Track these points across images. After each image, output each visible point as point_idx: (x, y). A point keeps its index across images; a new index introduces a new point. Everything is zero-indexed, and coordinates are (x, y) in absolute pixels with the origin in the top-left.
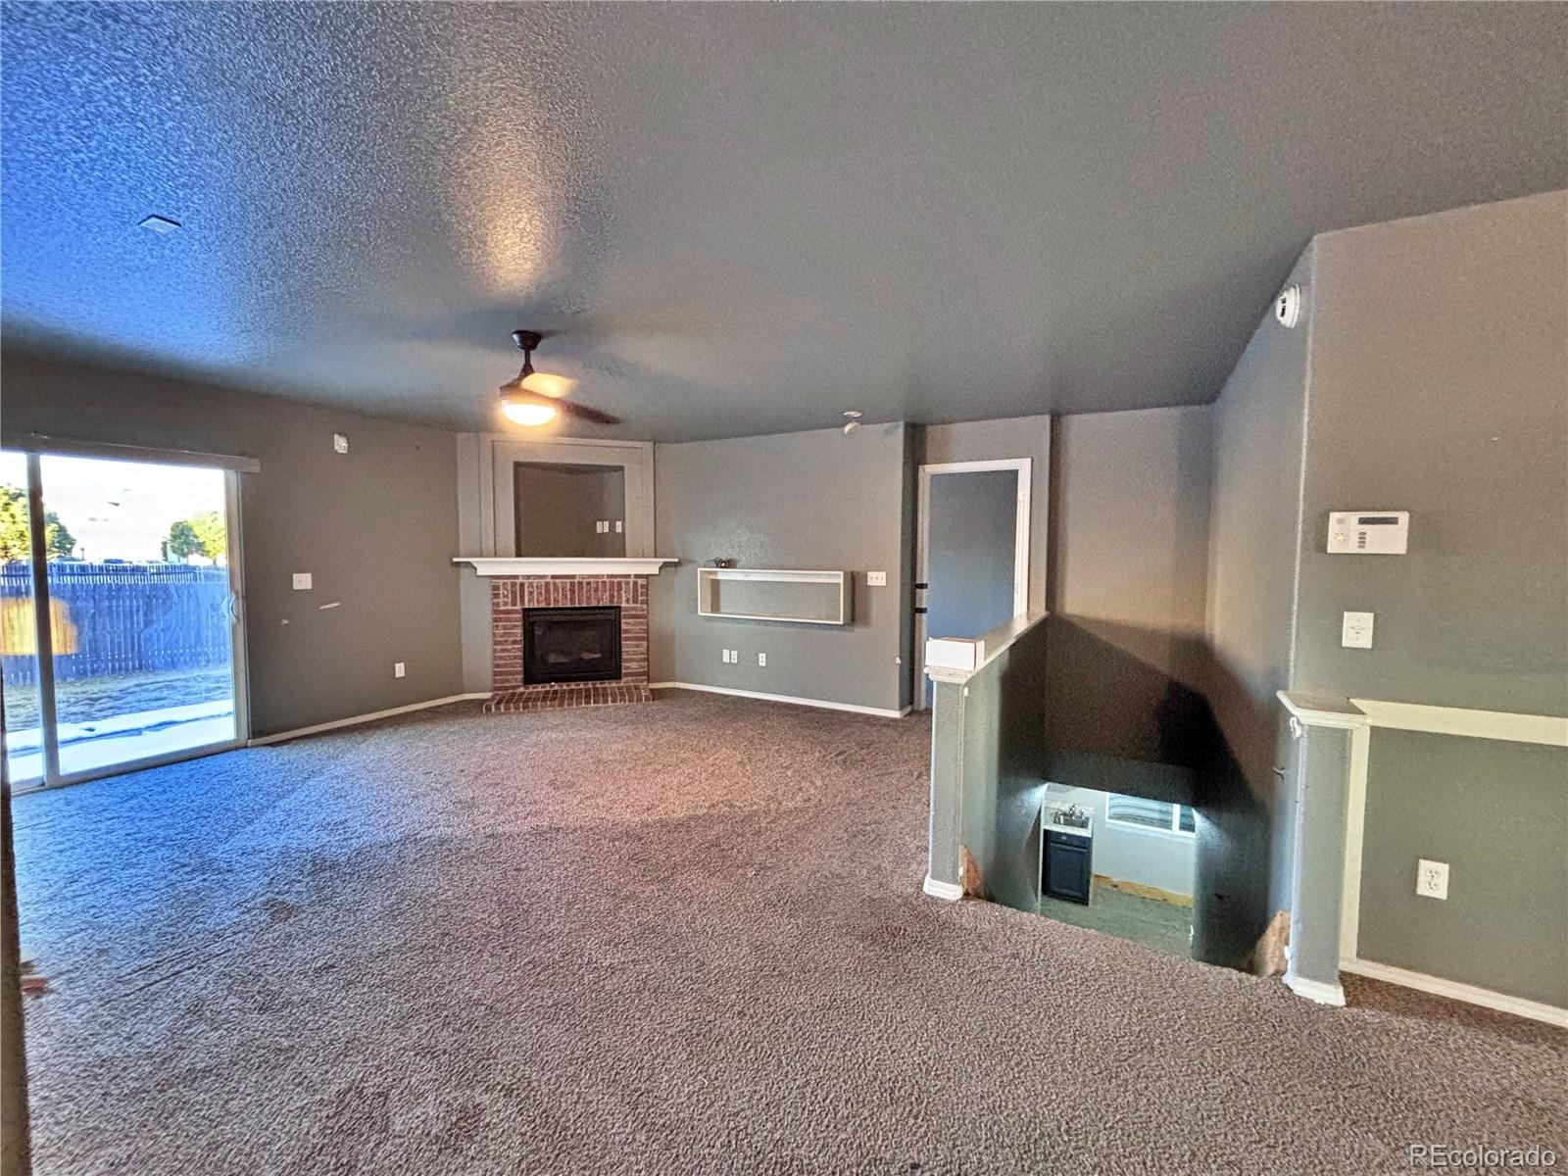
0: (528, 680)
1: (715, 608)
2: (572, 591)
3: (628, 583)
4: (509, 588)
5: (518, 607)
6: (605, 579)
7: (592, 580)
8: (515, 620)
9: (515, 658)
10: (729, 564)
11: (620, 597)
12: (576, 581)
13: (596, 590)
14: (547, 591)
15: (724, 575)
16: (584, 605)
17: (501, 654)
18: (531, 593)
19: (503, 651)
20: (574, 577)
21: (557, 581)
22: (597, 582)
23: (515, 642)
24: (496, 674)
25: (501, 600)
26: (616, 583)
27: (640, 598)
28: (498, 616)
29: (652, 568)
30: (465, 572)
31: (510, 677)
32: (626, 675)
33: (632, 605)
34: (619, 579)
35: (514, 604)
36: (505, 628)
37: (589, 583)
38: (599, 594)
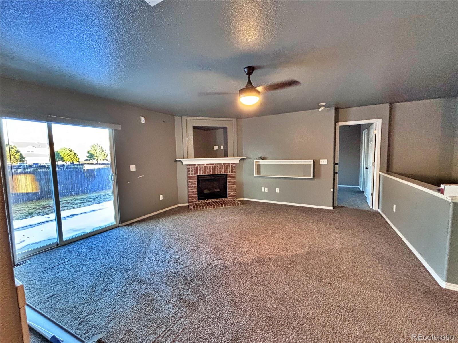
0: (199, 199)
1: (259, 173)
2: (213, 169)
3: (229, 166)
4: (193, 169)
5: (196, 175)
6: (223, 165)
7: (218, 165)
8: (195, 179)
9: (195, 192)
10: (264, 159)
11: (227, 171)
12: (214, 166)
13: (220, 168)
14: (205, 169)
15: (262, 162)
16: (216, 174)
17: (190, 191)
18: (200, 170)
19: (191, 189)
20: (213, 164)
21: (208, 166)
22: (220, 166)
23: (195, 187)
24: (189, 197)
25: (190, 173)
26: (226, 166)
27: (233, 171)
28: (189, 178)
29: (236, 160)
30: (179, 164)
31: (193, 198)
32: (229, 196)
33: (231, 173)
34: (227, 165)
35: (195, 174)
36: (192, 182)
37: (218, 166)
38: (221, 169)
